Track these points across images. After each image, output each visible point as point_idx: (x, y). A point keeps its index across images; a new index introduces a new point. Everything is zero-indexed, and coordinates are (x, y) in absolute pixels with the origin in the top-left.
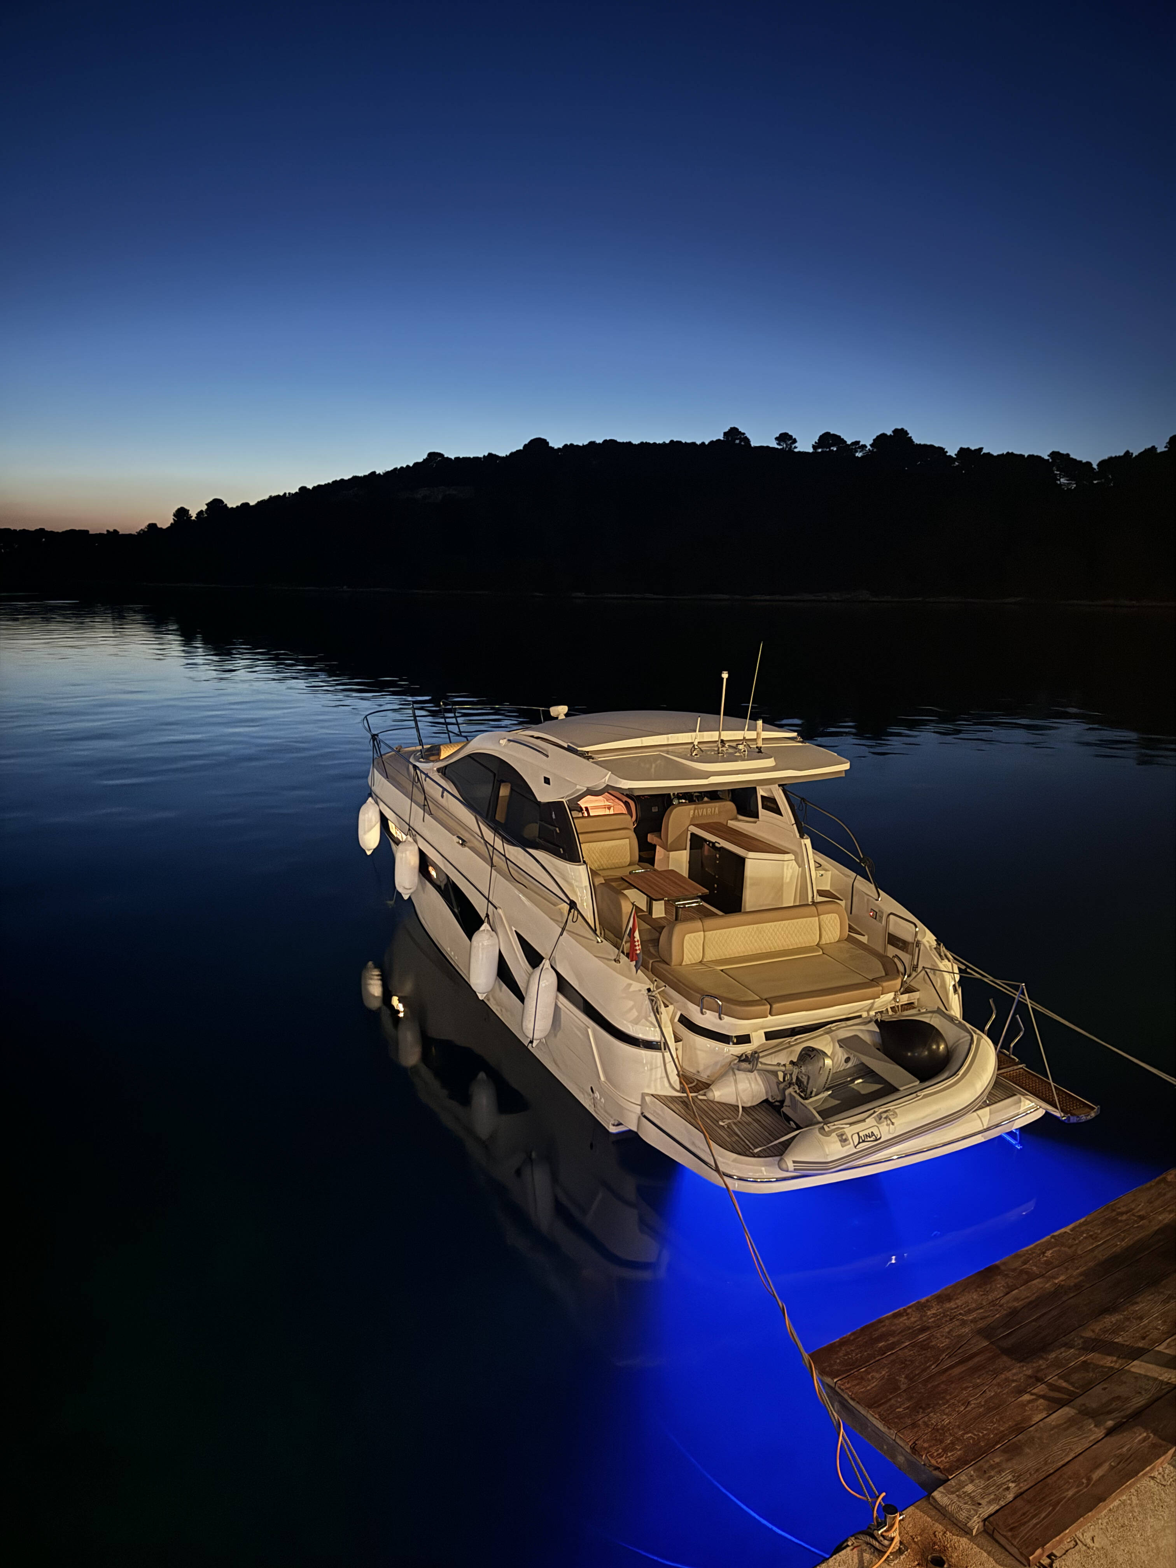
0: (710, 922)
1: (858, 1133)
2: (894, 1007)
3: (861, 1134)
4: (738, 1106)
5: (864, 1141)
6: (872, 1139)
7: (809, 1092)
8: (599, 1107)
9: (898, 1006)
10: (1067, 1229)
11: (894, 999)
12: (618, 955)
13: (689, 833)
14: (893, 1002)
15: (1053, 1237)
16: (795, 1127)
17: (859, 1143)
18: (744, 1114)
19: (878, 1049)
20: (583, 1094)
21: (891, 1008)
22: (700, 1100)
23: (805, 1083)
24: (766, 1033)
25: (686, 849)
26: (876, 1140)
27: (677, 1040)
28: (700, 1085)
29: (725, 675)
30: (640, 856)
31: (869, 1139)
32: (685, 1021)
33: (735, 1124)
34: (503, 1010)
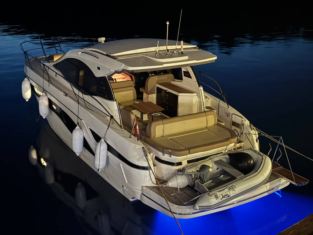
0: (165, 121)
1: (222, 195)
2: (234, 149)
3: (223, 195)
4: (178, 188)
5: (224, 197)
6: (227, 196)
7: (204, 181)
8: (126, 192)
9: (236, 148)
10: (298, 223)
11: (235, 145)
12: (131, 135)
13: (156, 87)
14: (234, 147)
15: (293, 226)
16: (199, 194)
17: (222, 198)
18: (180, 191)
19: (229, 164)
20: (119, 188)
21: (233, 149)
22: (164, 187)
23: (202, 178)
24: (187, 161)
25: (155, 93)
26: (229, 197)
27: (154, 165)
28: (163, 181)
29: (168, 23)
30: (137, 97)
31: (226, 196)
32: (157, 159)
33: (177, 194)
34: (86, 159)
